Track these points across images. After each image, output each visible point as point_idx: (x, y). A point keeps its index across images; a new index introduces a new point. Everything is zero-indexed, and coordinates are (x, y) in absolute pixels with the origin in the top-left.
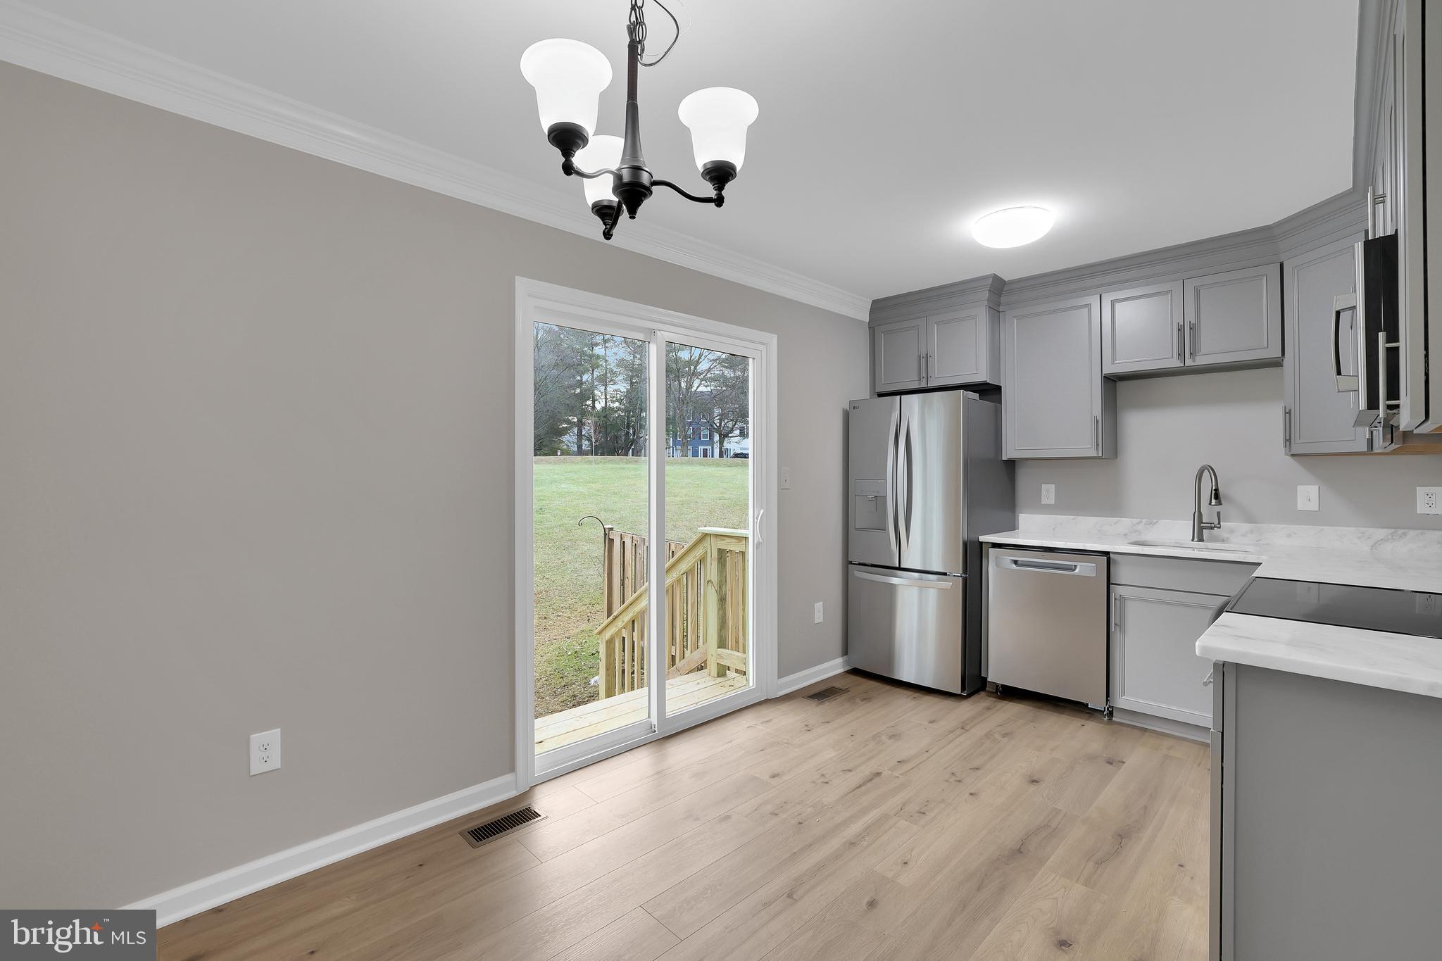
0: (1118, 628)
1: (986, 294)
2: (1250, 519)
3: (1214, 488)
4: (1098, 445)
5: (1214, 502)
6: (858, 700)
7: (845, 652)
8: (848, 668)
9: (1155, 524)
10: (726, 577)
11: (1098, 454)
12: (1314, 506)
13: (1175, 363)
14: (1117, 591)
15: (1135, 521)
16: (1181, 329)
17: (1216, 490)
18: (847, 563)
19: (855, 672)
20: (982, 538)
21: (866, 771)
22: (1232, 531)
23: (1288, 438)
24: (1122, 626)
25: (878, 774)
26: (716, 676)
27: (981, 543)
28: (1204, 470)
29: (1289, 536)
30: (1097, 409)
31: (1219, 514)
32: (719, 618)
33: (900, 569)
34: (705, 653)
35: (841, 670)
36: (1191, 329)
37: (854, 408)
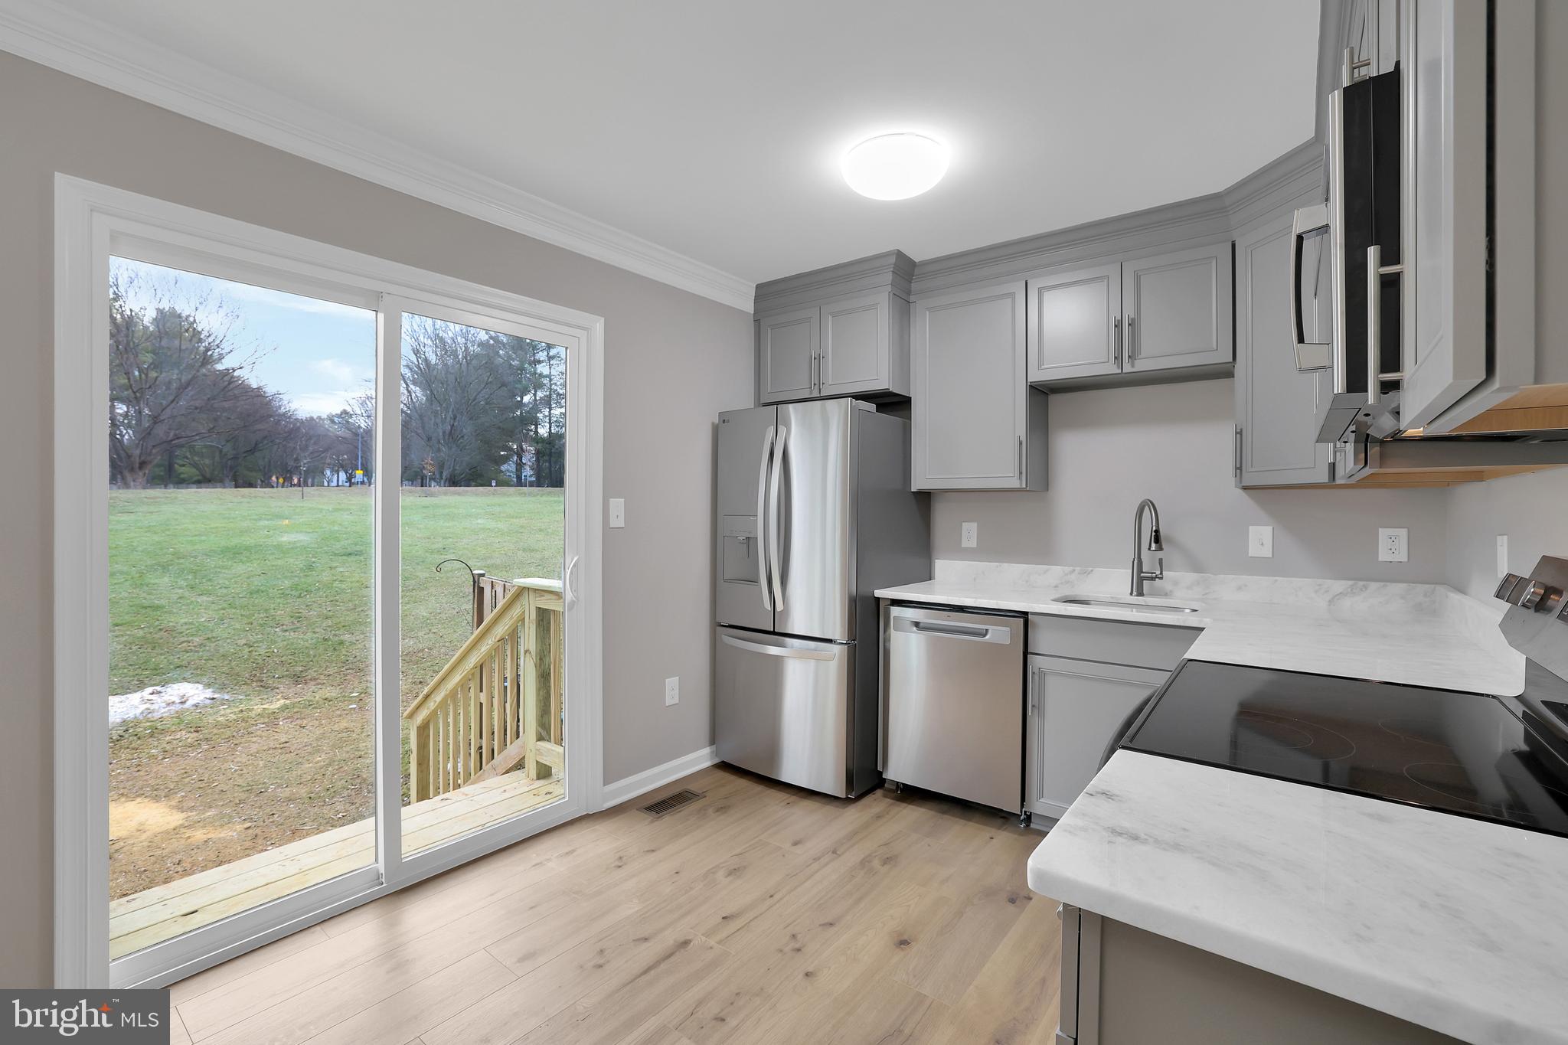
0: (1036, 711)
1: (888, 277)
2: (1197, 567)
3: (1154, 528)
4: (1021, 473)
5: (1153, 545)
6: (710, 811)
7: (713, 741)
8: (717, 761)
9: (1089, 573)
10: (550, 645)
11: (1021, 485)
12: (1266, 552)
13: (1111, 369)
14: (1035, 662)
15: (1068, 569)
16: (1119, 325)
17: (1157, 531)
18: (718, 625)
19: (724, 766)
20: (878, 593)
21: (670, 938)
22: (1176, 583)
23: (1238, 466)
24: (1040, 708)
25: (685, 943)
26: (535, 778)
27: (878, 599)
28: (1144, 506)
29: (1239, 588)
30: (1021, 430)
31: (1161, 561)
32: (538, 700)
33: (774, 633)
34: (523, 747)
35: (707, 764)
36: (1129, 325)
37: (724, 421)
